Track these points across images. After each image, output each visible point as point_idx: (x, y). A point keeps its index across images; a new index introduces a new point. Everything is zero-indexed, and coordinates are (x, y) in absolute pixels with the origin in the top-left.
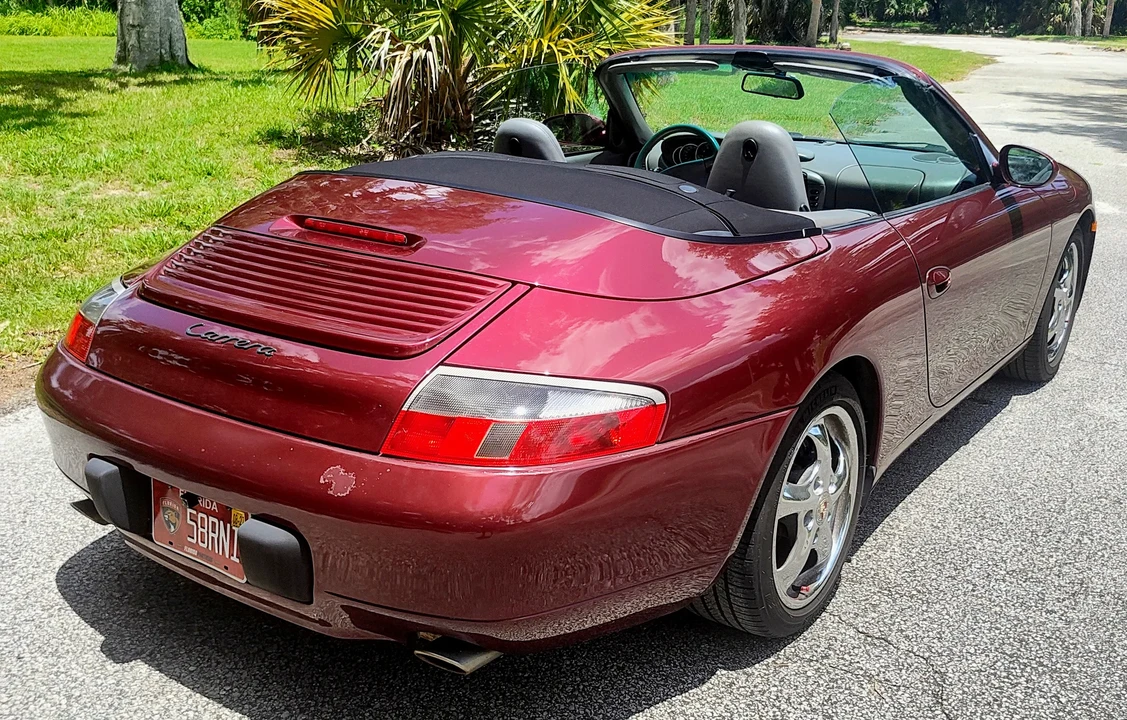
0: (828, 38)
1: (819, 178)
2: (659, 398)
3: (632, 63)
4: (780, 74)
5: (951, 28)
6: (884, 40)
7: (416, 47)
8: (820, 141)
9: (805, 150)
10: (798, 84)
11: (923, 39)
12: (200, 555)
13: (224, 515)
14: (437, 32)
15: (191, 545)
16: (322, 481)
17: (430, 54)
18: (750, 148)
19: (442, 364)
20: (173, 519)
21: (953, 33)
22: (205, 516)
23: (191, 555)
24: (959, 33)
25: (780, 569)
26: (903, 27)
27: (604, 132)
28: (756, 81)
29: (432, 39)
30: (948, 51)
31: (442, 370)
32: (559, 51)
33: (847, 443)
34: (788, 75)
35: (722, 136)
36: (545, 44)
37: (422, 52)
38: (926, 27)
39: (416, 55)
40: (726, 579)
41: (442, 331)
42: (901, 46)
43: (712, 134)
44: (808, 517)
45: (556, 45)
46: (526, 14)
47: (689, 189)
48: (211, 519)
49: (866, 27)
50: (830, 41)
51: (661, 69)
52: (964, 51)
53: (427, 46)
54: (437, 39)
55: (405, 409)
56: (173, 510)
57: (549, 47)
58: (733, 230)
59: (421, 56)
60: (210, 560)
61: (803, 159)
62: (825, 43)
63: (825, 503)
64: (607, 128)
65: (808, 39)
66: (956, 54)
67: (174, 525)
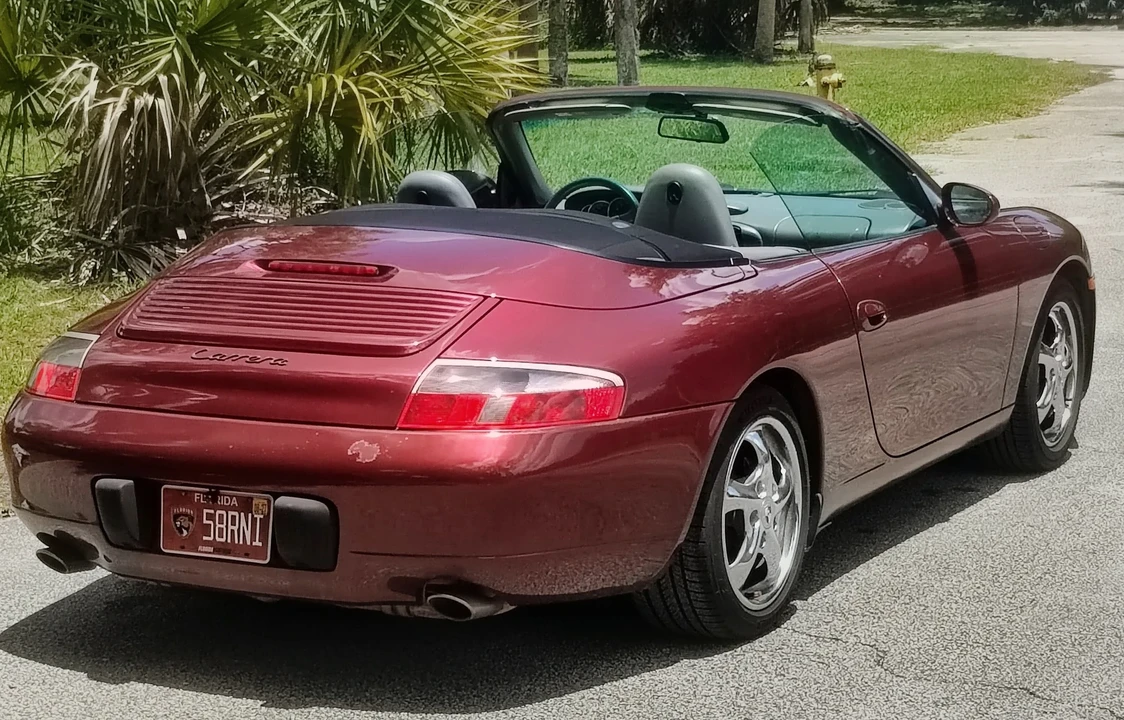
0: (794, 44)
1: (754, 231)
2: (618, 381)
3: (531, 109)
4: (701, 115)
5: (1041, 13)
6: (905, 43)
7: (138, 91)
8: (755, 193)
9: (735, 201)
10: (721, 126)
11: (983, 39)
12: (216, 551)
13: (246, 506)
14: (170, 67)
15: (207, 543)
16: (349, 453)
17: (160, 103)
18: (674, 193)
19: (438, 357)
20: (185, 525)
21: (1046, 23)
22: (224, 513)
23: (206, 552)
24: (1058, 23)
25: (732, 565)
26: (951, 14)
27: (493, 192)
28: (673, 125)
29: (163, 79)
30: (1023, 62)
31: (439, 362)
32: (359, 91)
33: (788, 460)
34: (710, 117)
35: (641, 189)
36: (339, 81)
37: (148, 99)
38: (995, 13)
39: (139, 103)
40: (682, 565)
41: (430, 335)
42: (938, 55)
43: (629, 189)
44: (754, 517)
45: (356, 83)
46: (307, 38)
47: (620, 225)
48: (231, 513)
49: (876, 15)
50: (800, 48)
51: (566, 114)
52: (1056, 60)
53: (154, 88)
54: (171, 79)
55: (414, 391)
56: (186, 515)
57: (345, 85)
58: (666, 257)
59: (146, 105)
60: (228, 552)
61: (733, 212)
62: (790, 53)
63: (769, 508)
64: (498, 187)
65: (758, 46)
66: (1040, 66)
67: (187, 529)
